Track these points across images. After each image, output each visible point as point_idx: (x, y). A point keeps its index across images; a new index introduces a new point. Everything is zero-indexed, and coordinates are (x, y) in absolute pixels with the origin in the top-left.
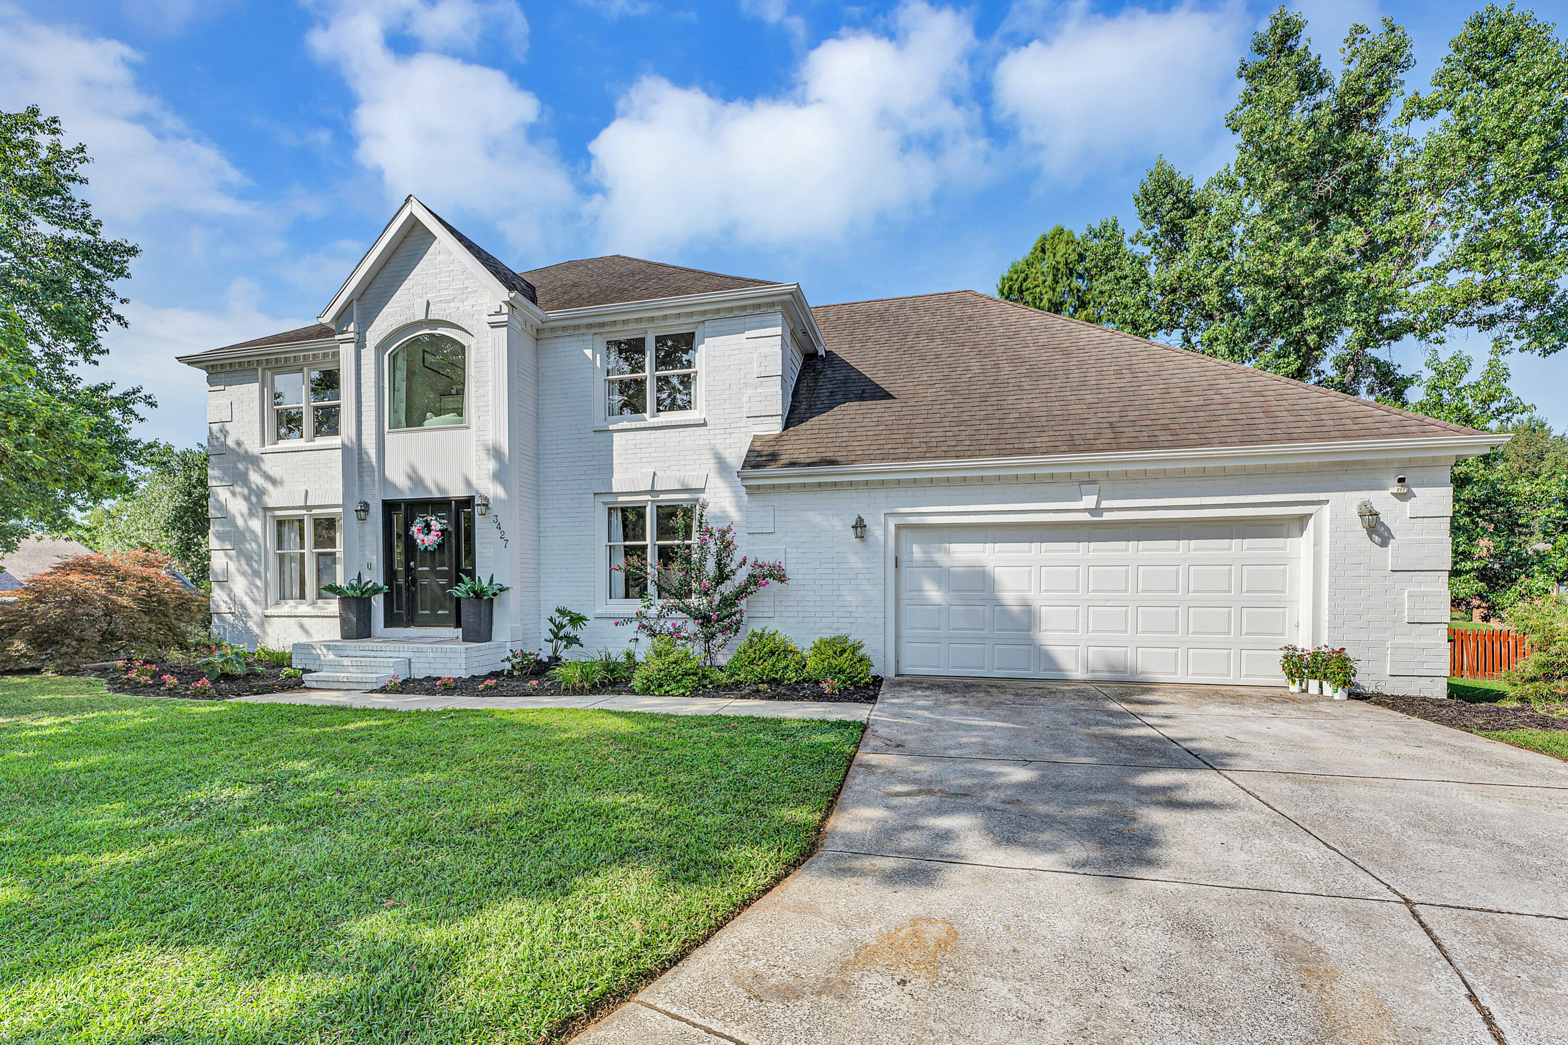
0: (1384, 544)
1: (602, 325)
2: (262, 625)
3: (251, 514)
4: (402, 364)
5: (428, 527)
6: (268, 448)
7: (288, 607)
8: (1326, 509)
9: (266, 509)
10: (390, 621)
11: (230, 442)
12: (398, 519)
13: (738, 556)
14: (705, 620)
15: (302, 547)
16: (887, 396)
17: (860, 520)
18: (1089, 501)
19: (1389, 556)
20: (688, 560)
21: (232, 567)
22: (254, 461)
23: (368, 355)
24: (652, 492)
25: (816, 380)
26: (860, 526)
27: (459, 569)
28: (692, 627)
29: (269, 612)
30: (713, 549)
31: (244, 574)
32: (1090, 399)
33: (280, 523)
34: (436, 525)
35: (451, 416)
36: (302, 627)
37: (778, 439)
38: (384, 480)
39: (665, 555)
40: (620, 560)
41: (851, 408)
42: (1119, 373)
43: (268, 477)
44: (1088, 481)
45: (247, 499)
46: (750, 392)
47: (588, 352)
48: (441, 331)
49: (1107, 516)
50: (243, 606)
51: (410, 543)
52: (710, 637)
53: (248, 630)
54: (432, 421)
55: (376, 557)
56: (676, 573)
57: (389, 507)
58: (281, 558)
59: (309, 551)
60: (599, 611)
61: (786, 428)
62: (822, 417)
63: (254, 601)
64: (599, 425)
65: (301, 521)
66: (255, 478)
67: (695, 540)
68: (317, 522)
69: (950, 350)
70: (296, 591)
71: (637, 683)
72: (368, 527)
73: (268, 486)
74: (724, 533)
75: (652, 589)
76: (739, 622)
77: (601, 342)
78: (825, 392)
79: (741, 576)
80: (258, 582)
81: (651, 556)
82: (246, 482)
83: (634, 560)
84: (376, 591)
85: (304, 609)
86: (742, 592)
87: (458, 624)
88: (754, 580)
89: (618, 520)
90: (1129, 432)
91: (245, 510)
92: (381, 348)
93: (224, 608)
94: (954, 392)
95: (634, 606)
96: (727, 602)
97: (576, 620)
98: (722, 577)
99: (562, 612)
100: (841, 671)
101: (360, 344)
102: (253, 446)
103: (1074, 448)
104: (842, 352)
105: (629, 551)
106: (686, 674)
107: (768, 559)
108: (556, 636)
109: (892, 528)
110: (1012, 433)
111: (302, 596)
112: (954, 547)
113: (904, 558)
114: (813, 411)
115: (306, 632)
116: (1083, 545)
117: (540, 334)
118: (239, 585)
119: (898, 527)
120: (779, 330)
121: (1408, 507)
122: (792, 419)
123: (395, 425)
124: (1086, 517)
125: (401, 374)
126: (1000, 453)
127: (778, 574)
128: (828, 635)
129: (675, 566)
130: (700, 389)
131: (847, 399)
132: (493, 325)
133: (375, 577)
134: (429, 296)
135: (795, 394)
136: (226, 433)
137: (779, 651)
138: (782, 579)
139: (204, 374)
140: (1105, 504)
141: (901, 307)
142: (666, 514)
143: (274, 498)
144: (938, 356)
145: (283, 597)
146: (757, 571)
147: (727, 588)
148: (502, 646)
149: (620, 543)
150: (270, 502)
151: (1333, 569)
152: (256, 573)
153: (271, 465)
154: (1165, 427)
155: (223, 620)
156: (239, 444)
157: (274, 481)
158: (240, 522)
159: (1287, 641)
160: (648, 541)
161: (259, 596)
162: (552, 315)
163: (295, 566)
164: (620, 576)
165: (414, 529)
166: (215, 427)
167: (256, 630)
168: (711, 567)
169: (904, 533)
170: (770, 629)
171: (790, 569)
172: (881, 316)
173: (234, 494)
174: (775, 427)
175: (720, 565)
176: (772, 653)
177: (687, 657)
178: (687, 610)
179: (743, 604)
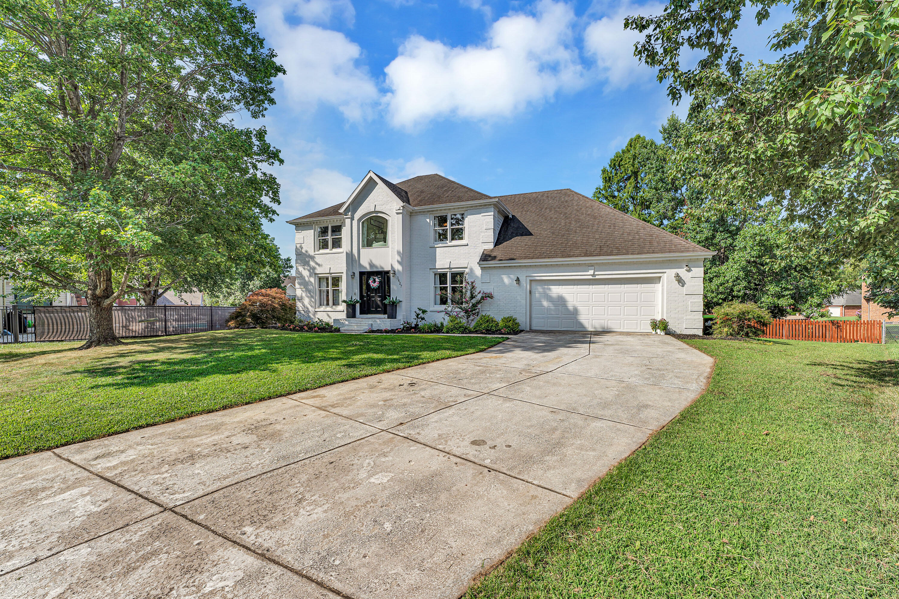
0: (683, 286)
1: (433, 211)
2: (314, 315)
3: (310, 276)
4: (365, 225)
5: (374, 281)
6: (317, 252)
7: (322, 309)
8: (665, 274)
9: (316, 274)
10: (361, 313)
11: (303, 251)
12: (364, 278)
13: (478, 290)
14: (466, 311)
15: (328, 286)
16: (531, 234)
17: (518, 278)
18: (591, 272)
19: (685, 290)
20: (461, 292)
21: (304, 295)
22: (312, 258)
23: (355, 223)
24: (450, 268)
25: (507, 228)
26: (518, 280)
27: (385, 295)
28: (462, 314)
29: (316, 310)
30: (469, 288)
31: (308, 297)
32: (597, 237)
33: (320, 279)
34: (377, 280)
35: (382, 243)
36: (328, 315)
37: (492, 250)
38: (360, 265)
39: (454, 290)
40: (439, 292)
41: (517, 239)
42: (610, 226)
43: (317, 264)
44: (591, 266)
45: (309, 271)
46: (483, 234)
47: (428, 220)
48: (379, 215)
49: (597, 277)
50: (308, 308)
51: (368, 285)
52: (468, 317)
53: (309, 317)
54: (375, 244)
55: (357, 291)
56: (458, 295)
57: (362, 274)
58: (320, 291)
59: (330, 288)
60: (431, 309)
61: (495, 246)
62: (508, 242)
63: (312, 306)
64: (432, 245)
65: (327, 279)
66: (312, 263)
67: (464, 285)
68: (333, 278)
69: (556, 216)
70: (325, 303)
71: (445, 330)
72: (354, 280)
73: (317, 267)
74: (472, 283)
75: (449, 301)
76: (478, 313)
77: (432, 217)
78: (510, 232)
79: (479, 297)
80: (313, 300)
81: (449, 290)
82: (309, 265)
83: (444, 292)
84: (358, 302)
85: (328, 309)
86: (479, 302)
87: (385, 313)
88: (483, 298)
89: (438, 277)
90: (605, 249)
91: (308, 274)
92: (359, 220)
93: (301, 309)
94: (553, 233)
95: (443, 307)
96: (474, 306)
97: (424, 312)
98: (472, 297)
99: (420, 309)
100: (509, 327)
101: (352, 219)
102: (312, 253)
103: (586, 255)
104: (518, 216)
105: (441, 289)
106: (460, 327)
107: (487, 291)
108: (417, 317)
109: (528, 282)
110: (568, 249)
111: (328, 304)
112: (552, 287)
113: (533, 291)
114: (505, 240)
115: (329, 317)
116: (591, 286)
117: (412, 214)
118: (306, 301)
119: (531, 281)
120: (492, 213)
121: (690, 274)
122: (497, 243)
123: (363, 246)
124: (591, 277)
125: (365, 229)
126: (563, 257)
127: (490, 296)
128: (507, 316)
129: (457, 294)
130: (466, 234)
131: (517, 235)
132: (397, 214)
133: (357, 297)
134: (376, 203)
135: (499, 234)
136: (302, 248)
137: (490, 320)
138: (492, 297)
139: (294, 226)
140: (596, 273)
141: (543, 196)
142: (454, 276)
143: (319, 270)
144: (551, 218)
145: (321, 305)
146: (484, 295)
147: (474, 301)
148: (400, 320)
149: (438, 286)
150: (317, 272)
151: (667, 294)
152: (312, 297)
153: (318, 259)
154: (617, 248)
155: (300, 313)
156: (306, 252)
157: (319, 265)
158: (307, 279)
159: (653, 318)
160: (448, 285)
161: (313, 305)
162: (416, 208)
163: (325, 294)
164: (438, 297)
165: (370, 281)
166: (298, 246)
167: (312, 316)
168: (468, 294)
169: (533, 283)
170: (488, 314)
171: (495, 294)
172: (535, 200)
173: (304, 269)
174: (491, 246)
175: (472, 293)
176: (487, 321)
177: (460, 322)
178: (461, 308)
179: (479, 306)
